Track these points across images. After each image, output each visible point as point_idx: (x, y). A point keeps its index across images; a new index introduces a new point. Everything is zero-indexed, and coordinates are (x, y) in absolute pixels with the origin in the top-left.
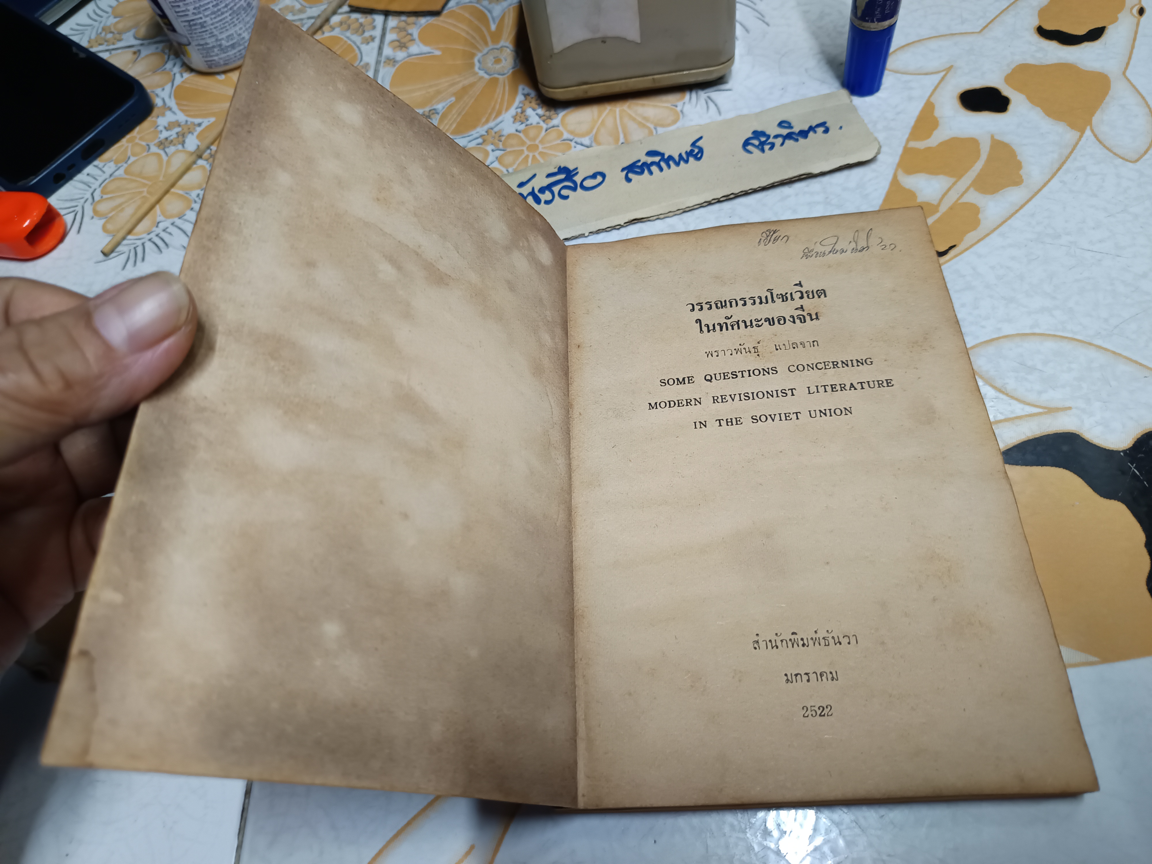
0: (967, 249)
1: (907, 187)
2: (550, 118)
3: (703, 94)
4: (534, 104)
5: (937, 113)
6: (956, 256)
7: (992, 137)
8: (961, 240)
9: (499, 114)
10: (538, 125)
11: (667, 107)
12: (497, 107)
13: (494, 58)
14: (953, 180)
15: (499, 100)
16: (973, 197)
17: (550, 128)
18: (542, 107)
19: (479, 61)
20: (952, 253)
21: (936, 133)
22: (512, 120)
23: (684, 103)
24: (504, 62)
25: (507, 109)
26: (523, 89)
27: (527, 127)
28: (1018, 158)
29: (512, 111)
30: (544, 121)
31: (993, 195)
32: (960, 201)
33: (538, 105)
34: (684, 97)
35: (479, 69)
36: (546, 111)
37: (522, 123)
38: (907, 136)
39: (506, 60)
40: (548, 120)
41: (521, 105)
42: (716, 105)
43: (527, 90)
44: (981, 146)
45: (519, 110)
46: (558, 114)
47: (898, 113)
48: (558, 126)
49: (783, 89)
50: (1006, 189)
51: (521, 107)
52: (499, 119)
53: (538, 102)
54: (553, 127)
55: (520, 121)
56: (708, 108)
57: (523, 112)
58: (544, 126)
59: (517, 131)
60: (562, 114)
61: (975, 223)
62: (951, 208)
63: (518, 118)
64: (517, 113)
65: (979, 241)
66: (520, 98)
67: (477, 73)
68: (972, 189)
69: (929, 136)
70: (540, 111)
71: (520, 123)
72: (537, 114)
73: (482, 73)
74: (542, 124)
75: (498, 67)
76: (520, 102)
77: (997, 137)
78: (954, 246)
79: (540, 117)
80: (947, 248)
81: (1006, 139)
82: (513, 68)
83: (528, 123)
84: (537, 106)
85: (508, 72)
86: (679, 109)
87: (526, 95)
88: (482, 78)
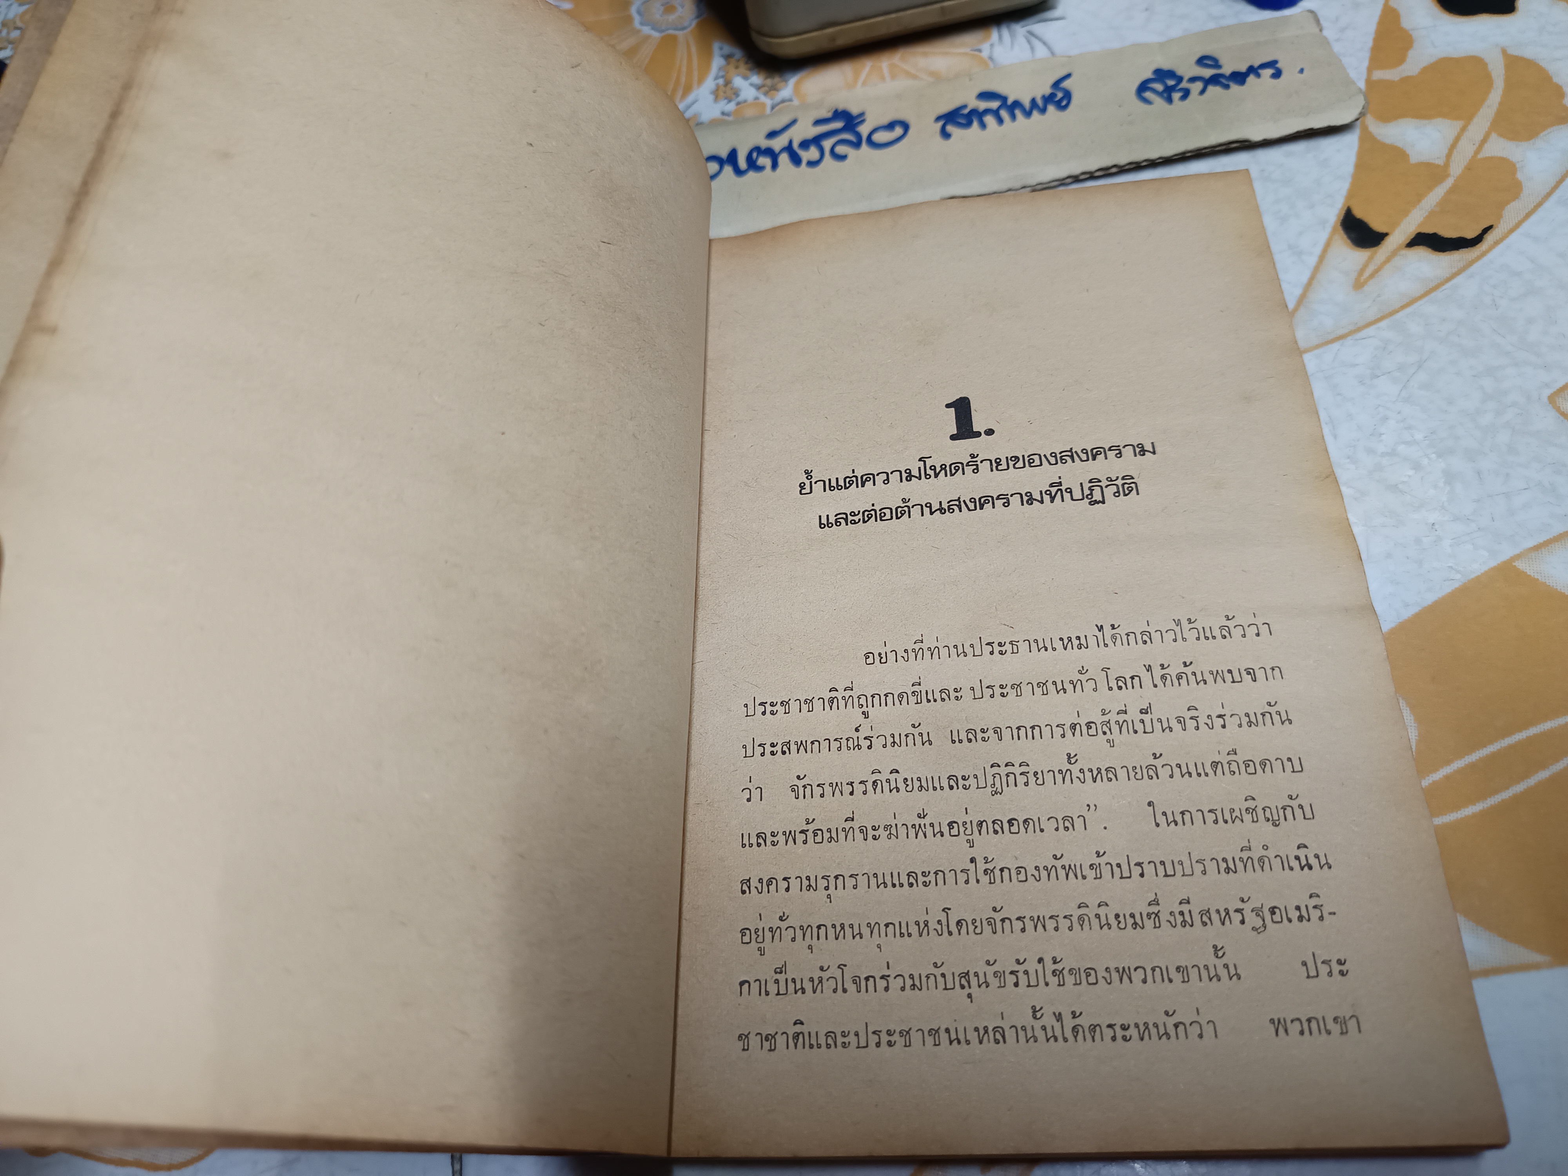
0: (1512, 231)
1: (1388, 141)
2: (774, 88)
3: (1020, 29)
4: (743, 68)
5: (1406, 23)
6: (1497, 243)
7: (1504, 52)
8: (1499, 217)
9: (688, 90)
10: (757, 101)
11: (966, 54)
12: (683, 79)
13: (662, 5)
14: (1459, 124)
15: (684, 69)
16: (1498, 147)
17: (778, 104)
18: (758, 73)
19: (639, 12)
20: (1490, 238)
21: (1411, 54)
22: (712, 97)
23: (992, 45)
24: (680, 9)
25: (701, 81)
26: (721, 49)
27: (740, 106)
28: (1555, 80)
29: (710, 83)
30: (766, 94)
31: (1531, 142)
32: (1480, 156)
33: (750, 69)
34: (988, 37)
35: (642, 24)
36: (766, 78)
37: (730, 101)
38: (1366, 63)
39: (683, 7)
40: (772, 92)
41: (721, 74)
42: (1045, 43)
43: (728, 49)
44: (1490, 67)
45: (721, 81)
46: (786, 81)
47: (1343, 30)
48: (790, 100)
49: (1147, 9)
50: (1549, 130)
51: (723, 77)
52: (690, 98)
53: (749, 65)
54: (783, 101)
55: (726, 98)
56: (1032, 49)
57: (728, 83)
58: (768, 102)
59: (723, 113)
60: (793, 80)
61: (1514, 189)
62: (1469, 168)
63: (721, 94)
64: (718, 86)
65: (1528, 215)
66: (717, 62)
67: (639, 31)
68: (1494, 136)
69: (1401, 59)
70: (756, 79)
71: (726, 101)
72: (751, 85)
73: (646, 30)
74: (763, 99)
75: (672, 18)
76: (720, 69)
77: (1511, 51)
78: (1490, 228)
79: (758, 88)
80: (1479, 232)
81: (1528, 53)
82: (697, 17)
83: (740, 99)
84: (748, 72)
85: (690, 25)
86: (985, 54)
87: (728, 57)
88: (648, 37)
